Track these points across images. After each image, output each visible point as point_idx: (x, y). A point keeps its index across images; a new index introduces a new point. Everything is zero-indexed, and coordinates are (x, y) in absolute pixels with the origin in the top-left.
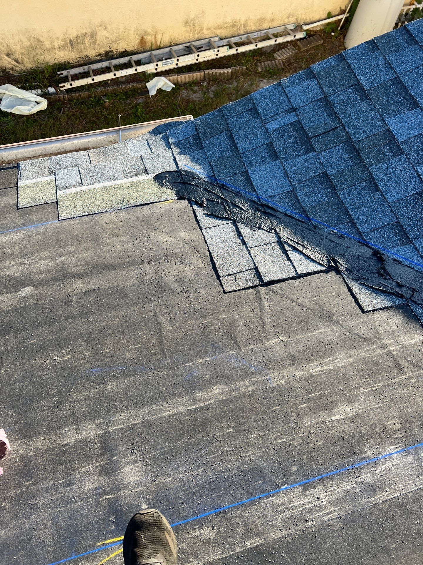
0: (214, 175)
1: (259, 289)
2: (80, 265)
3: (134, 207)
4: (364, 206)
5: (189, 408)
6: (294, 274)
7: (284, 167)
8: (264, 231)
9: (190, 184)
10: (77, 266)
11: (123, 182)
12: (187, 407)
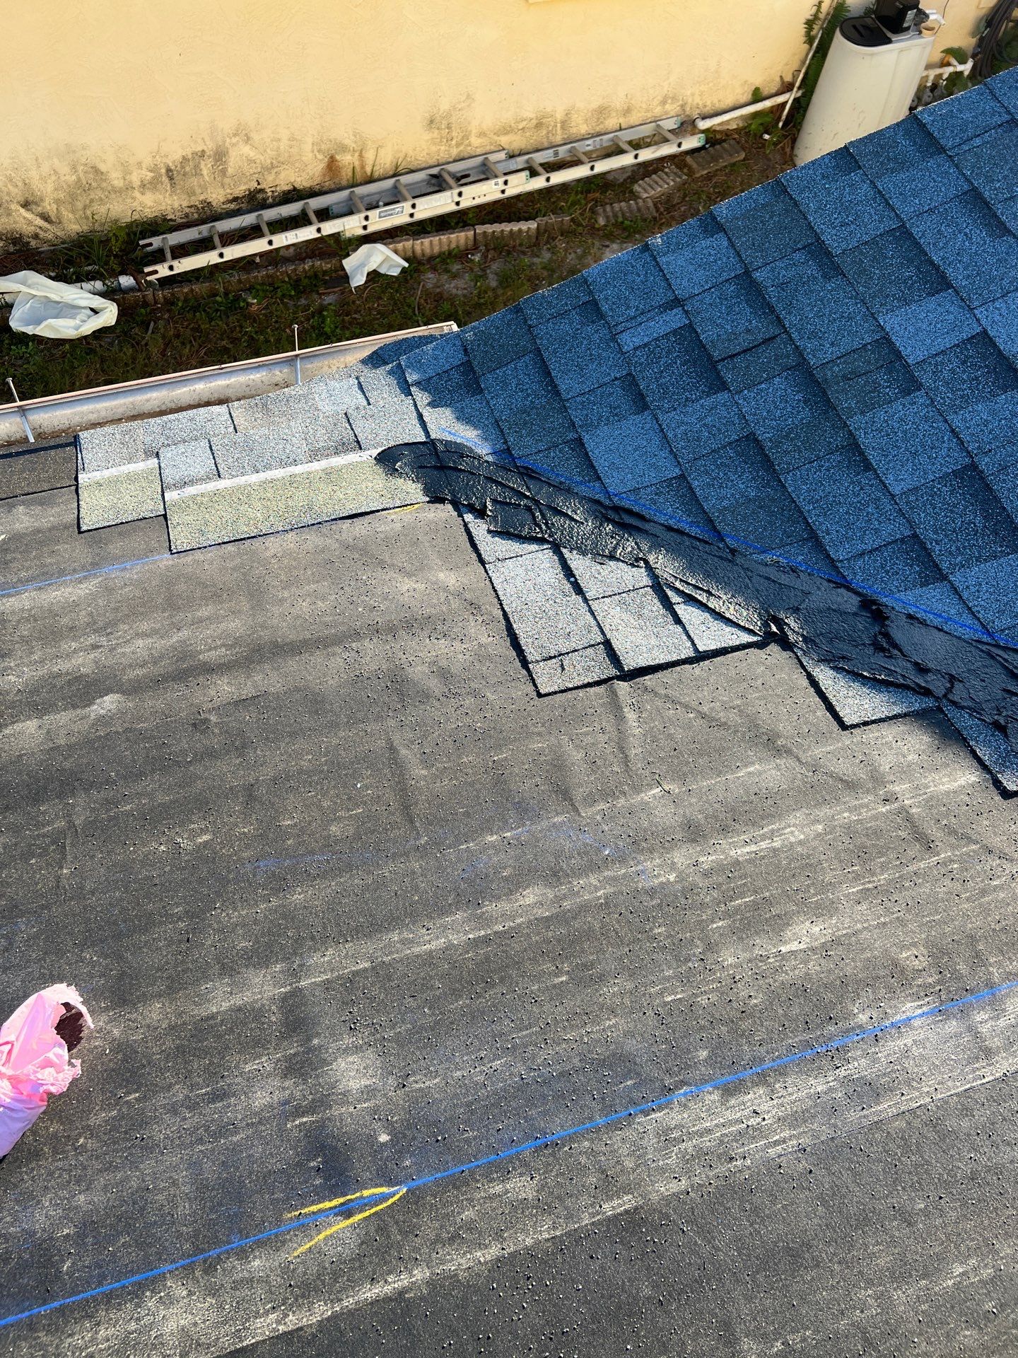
0: (508, 449)
1: (615, 686)
2: (223, 645)
3: (334, 522)
4: (840, 503)
5: (471, 936)
6: (688, 652)
7: (660, 425)
8: (621, 563)
9: (456, 469)
10: (215, 648)
11: (308, 470)
12: (466, 933)
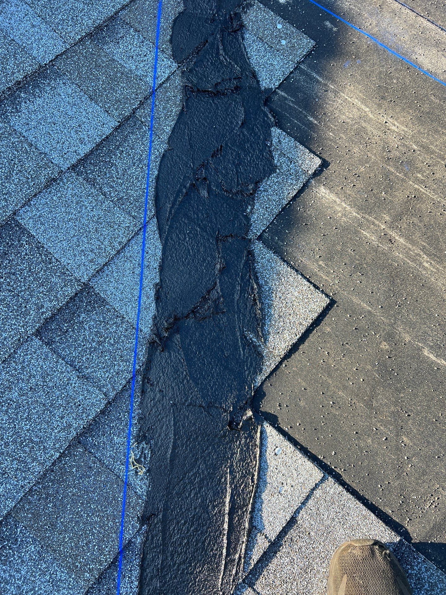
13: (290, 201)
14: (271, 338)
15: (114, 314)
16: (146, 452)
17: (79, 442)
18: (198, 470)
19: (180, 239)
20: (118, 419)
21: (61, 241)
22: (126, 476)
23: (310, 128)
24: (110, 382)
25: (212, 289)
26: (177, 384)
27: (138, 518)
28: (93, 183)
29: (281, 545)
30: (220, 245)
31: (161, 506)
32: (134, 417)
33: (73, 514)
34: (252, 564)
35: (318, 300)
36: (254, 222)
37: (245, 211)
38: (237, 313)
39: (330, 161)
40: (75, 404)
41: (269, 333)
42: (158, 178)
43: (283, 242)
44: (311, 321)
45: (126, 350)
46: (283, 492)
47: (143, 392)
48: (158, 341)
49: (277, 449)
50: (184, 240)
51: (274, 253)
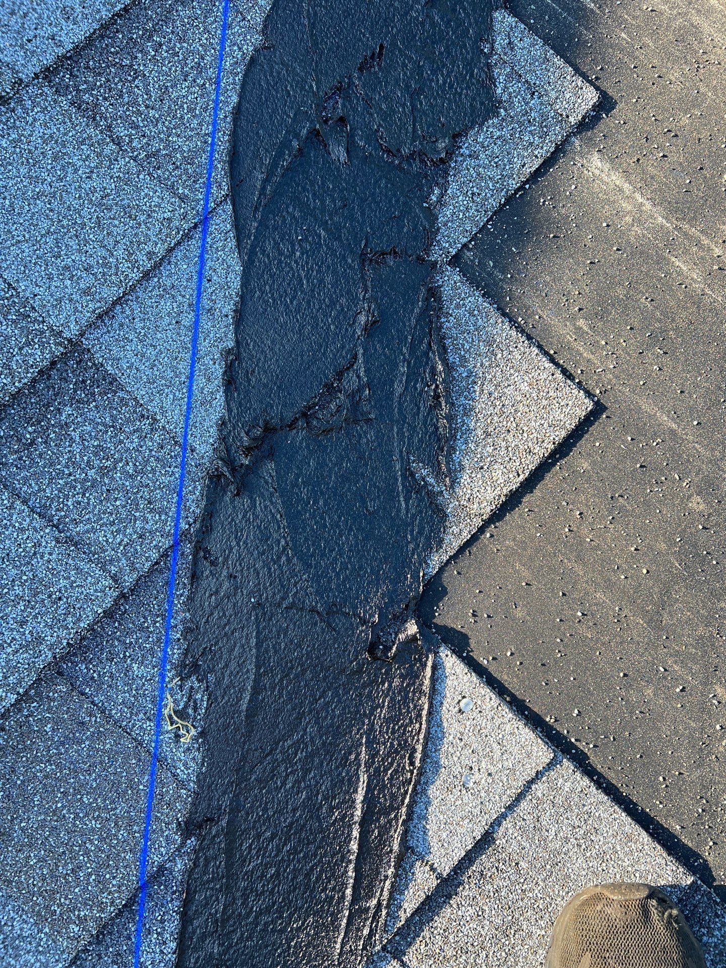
13: (525, 183)
14: (465, 479)
15: (135, 412)
16: (199, 696)
17: (60, 674)
18: (302, 736)
19: (281, 253)
20: (142, 629)
21: (19, 241)
22: (157, 741)
23: (577, 19)
24: (124, 554)
25: (348, 368)
26: (266, 565)
27: (179, 824)
28: (92, 114)
29: (460, 884)
30: (370, 273)
31: (225, 802)
32: (176, 626)
33: (47, 814)
34: (403, 917)
35: (570, 403)
36: (445, 225)
37: (428, 197)
38: (398, 421)
39: (616, 97)
40: (50, 596)
41: (462, 468)
42: (237, 112)
43: (503, 272)
44: (551, 447)
45: (160, 488)
46: (471, 785)
47: (194, 577)
48: (227, 474)
49: (464, 701)
50: (290, 257)
51: (483, 296)
